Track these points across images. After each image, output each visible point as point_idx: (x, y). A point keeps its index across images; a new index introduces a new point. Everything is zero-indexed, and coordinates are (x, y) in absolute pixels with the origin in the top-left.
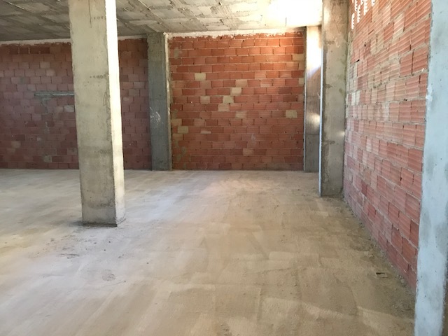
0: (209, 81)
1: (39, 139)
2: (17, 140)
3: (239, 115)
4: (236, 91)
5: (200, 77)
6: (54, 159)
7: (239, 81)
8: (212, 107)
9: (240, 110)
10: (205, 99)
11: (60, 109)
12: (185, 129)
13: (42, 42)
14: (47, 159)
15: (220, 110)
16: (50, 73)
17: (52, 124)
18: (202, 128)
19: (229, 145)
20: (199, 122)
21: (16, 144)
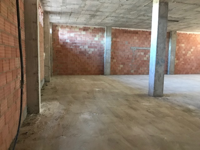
0: (185, 47)
1: (130, 64)
2: (122, 64)
3: (193, 57)
4: (192, 50)
5: (183, 45)
6: (135, 71)
7: (193, 47)
8: (185, 55)
9: (193, 56)
10: (184, 52)
11: (139, 53)
12: (177, 61)
13: (136, 29)
14: (132, 71)
15: (187, 56)
16: (137, 41)
17: (135, 59)
18: (182, 61)
19: (189, 67)
20: (181, 59)
21: (121, 66)
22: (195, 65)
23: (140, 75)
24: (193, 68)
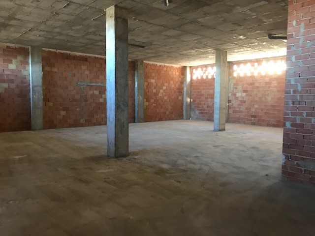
0: (156, 84)
1: (78, 110)
3: (166, 98)
4: (164, 88)
5: (153, 81)
6: (86, 121)
7: (165, 84)
8: (156, 94)
9: (166, 96)
10: (154, 91)
11: (91, 92)
12: (147, 104)
13: (84, 54)
14: (82, 121)
15: (159, 95)
16: (87, 72)
17: (86, 101)
18: (153, 103)
19: (162, 110)
20: (152, 101)
21: (63, 113)
22: (170, 108)
23: (96, 127)
24: (168, 113)
